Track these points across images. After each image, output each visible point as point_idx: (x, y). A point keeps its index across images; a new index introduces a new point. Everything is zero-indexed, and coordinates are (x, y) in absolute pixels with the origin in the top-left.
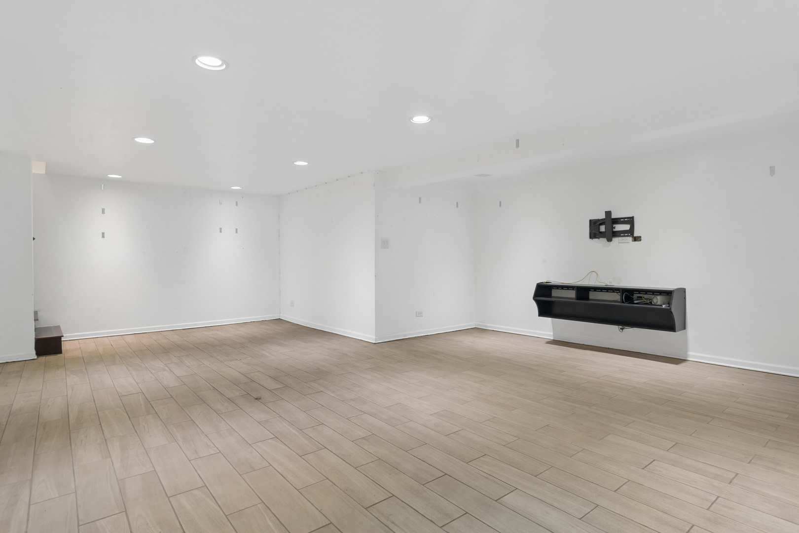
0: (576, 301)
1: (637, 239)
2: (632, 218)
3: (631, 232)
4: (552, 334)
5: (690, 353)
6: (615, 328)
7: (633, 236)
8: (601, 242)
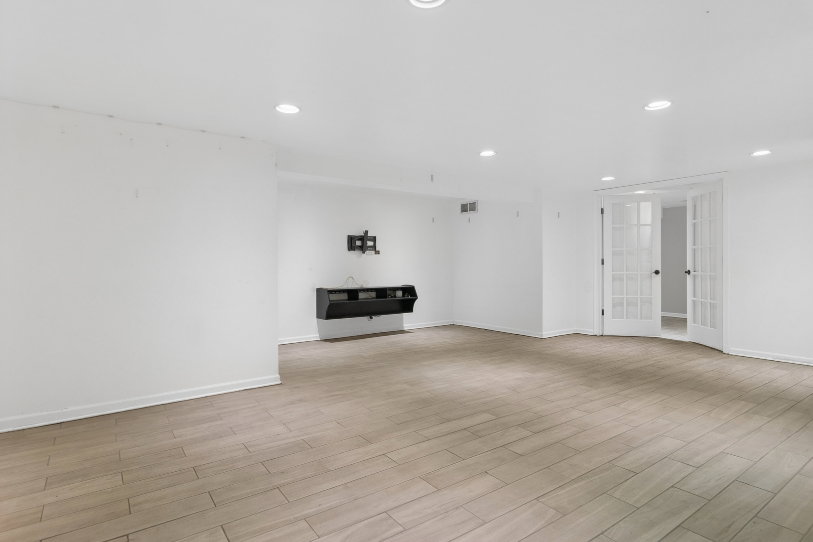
0: (348, 301)
1: (377, 252)
2: (375, 237)
3: (374, 247)
4: (318, 335)
5: (405, 325)
6: (365, 319)
7: (375, 251)
8: (355, 254)
